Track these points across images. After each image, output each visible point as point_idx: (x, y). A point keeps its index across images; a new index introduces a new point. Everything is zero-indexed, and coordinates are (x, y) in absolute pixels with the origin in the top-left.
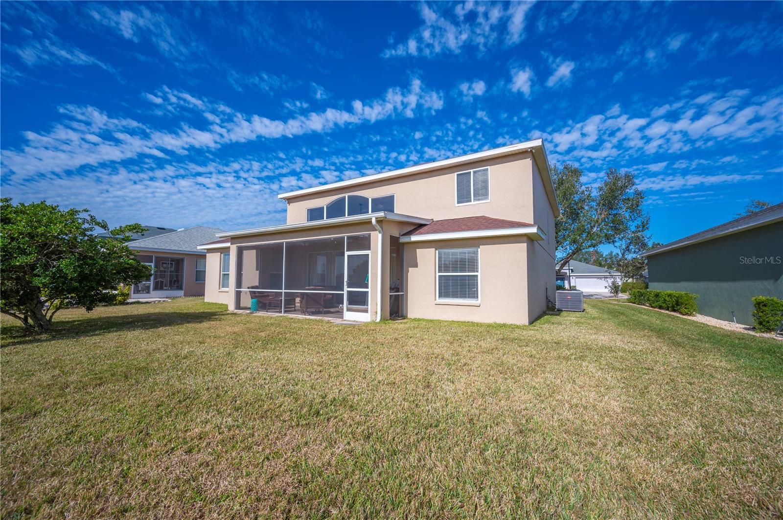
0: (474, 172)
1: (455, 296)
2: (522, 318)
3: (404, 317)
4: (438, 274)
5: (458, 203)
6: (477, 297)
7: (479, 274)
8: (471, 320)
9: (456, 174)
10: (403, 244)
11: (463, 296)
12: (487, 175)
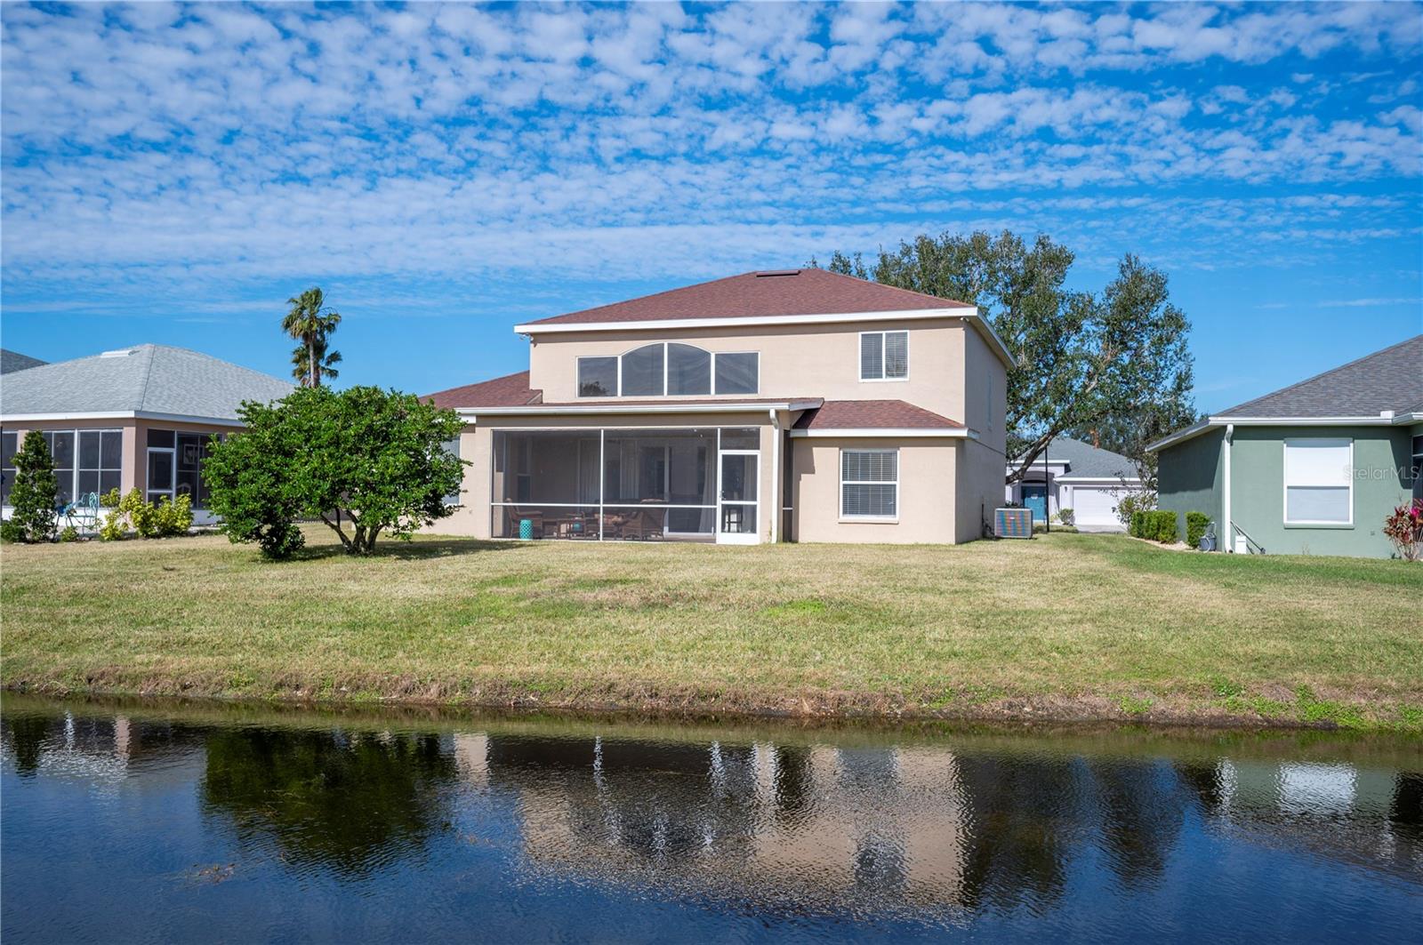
0: (888, 335)
1: (865, 511)
2: (948, 535)
3: (796, 542)
4: (842, 483)
5: (864, 376)
6: (895, 513)
7: (897, 483)
8: (886, 542)
9: (860, 334)
10: (793, 438)
11: (876, 511)
12: (905, 344)
